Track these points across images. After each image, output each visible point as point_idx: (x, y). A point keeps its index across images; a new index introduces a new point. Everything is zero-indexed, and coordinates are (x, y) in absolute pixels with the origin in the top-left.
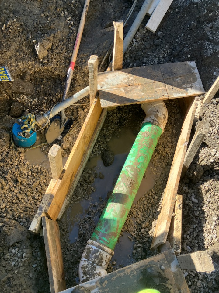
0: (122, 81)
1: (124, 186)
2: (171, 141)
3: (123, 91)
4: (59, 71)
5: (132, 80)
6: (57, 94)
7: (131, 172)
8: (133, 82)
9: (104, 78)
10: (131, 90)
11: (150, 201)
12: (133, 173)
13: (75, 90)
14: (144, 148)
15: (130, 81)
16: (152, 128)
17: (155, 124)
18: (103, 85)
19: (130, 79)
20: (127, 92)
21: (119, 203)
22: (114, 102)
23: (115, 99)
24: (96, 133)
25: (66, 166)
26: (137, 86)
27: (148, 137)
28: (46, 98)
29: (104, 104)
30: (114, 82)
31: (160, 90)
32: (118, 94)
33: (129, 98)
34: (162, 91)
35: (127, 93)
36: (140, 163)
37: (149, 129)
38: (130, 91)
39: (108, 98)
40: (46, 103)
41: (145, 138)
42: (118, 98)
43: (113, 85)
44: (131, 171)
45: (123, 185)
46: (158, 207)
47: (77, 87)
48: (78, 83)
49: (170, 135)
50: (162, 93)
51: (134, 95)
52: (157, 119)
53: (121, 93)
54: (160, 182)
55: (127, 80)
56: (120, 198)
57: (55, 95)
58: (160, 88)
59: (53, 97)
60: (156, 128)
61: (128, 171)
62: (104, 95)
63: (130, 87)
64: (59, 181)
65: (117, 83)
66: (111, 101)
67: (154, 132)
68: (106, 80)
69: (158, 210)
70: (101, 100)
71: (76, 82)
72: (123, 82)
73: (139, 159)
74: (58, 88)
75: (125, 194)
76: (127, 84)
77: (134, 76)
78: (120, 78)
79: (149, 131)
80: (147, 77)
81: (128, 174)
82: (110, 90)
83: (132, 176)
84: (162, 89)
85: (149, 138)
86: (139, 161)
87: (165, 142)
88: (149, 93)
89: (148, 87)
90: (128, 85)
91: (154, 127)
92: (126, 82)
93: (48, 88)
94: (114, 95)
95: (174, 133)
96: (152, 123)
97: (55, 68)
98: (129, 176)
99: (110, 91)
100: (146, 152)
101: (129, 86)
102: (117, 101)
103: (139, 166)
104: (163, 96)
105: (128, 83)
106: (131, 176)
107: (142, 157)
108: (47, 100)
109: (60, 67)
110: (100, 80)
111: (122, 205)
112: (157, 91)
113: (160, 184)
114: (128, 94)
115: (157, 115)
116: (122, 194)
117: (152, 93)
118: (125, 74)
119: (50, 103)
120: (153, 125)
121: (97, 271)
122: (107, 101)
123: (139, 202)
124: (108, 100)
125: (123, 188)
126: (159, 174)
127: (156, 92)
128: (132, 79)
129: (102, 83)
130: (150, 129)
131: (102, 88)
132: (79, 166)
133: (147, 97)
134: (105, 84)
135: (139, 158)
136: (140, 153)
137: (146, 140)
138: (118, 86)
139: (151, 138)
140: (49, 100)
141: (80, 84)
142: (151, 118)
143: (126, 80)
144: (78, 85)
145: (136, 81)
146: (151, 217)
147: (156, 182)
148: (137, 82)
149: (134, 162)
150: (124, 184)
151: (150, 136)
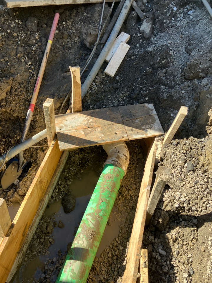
0: (81, 123)
1: (84, 239)
2: (134, 182)
3: (83, 133)
4: (19, 112)
5: (92, 122)
6: (16, 136)
7: (92, 221)
8: (93, 124)
9: (63, 120)
10: (91, 132)
11: (115, 253)
12: (94, 222)
13: (36, 131)
14: (106, 192)
15: (90, 123)
16: (114, 170)
17: (116, 166)
18: (62, 127)
19: (90, 121)
20: (86, 134)
21: (79, 260)
22: (73, 144)
23: (74, 141)
24: (55, 177)
25: (15, 220)
26: (97, 127)
27: (110, 180)
28: (4, 140)
29: (62, 147)
30: (74, 124)
31: (119, 131)
32: (77, 136)
33: (89, 140)
34: (122, 133)
35: (87, 135)
36: (101, 210)
37: (111, 171)
38: (90, 133)
39: (67, 140)
40: (4, 145)
41: (107, 181)
42: (78, 140)
43: (72, 127)
44: (92, 220)
45: (83, 237)
46: (123, 261)
48: (38, 124)
49: (133, 176)
50: (121, 134)
51: (93, 136)
52: (119, 160)
53: (81, 135)
54: (125, 229)
55: (87, 122)
56: (79, 255)
57: (14, 136)
58: (119, 130)
59: (11, 139)
60: (118, 170)
61: (89, 220)
62: (63, 137)
63: (90, 129)
64: (6, 239)
65: (76, 125)
66: (69, 143)
67: (116, 174)
68: (66, 122)
69: (124, 264)
70: (59, 143)
71: (36, 123)
72: (82, 124)
73: (101, 206)
74: (17, 130)
75: (85, 249)
76: (87, 125)
77: (93, 118)
78: (79, 120)
79: (111, 173)
80: (106, 119)
81: (89, 224)
82: (69, 132)
83: (93, 226)
84: (122, 131)
85: (111, 181)
86: (101, 208)
87: (129, 184)
88: (109, 134)
89: (108, 129)
90: (87, 126)
91: (116, 169)
92: (85, 124)
94: (74, 137)
95: (137, 174)
96: (114, 165)
97: (14, 110)
98: (90, 226)
99: (69, 133)
100: (108, 197)
101: (89, 128)
102: (77, 143)
103: (101, 214)
104: (123, 137)
105: (88, 125)
106: (92, 226)
108: (5, 142)
109: (19, 109)
110: (59, 122)
111: (81, 262)
112: (117, 133)
113: (126, 231)
114: (87, 136)
115: (119, 156)
116: (82, 249)
117: (112, 134)
118: (85, 116)
119: (8, 145)
120: (115, 167)
122: (66, 144)
123: (102, 255)
124: (67, 142)
125: (83, 242)
126: (124, 220)
127: (116, 133)
128: (92, 121)
129: (61, 125)
130: (112, 171)
131: (61, 130)
132: (35, 215)
133: (107, 139)
134: (63, 126)
135: (101, 204)
136: (102, 198)
137: (108, 184)
138: (78, 128)
139: (113, 181)
140: (7, 142)
141: (40, 126)
142: (112, 160)
143: (85, 122)
145: (95, 123)
146: (116, 273)
147: (121, 230)
148: (96, 124)
149: (95, 209)
150: (84, 236)
151: (112, 179)
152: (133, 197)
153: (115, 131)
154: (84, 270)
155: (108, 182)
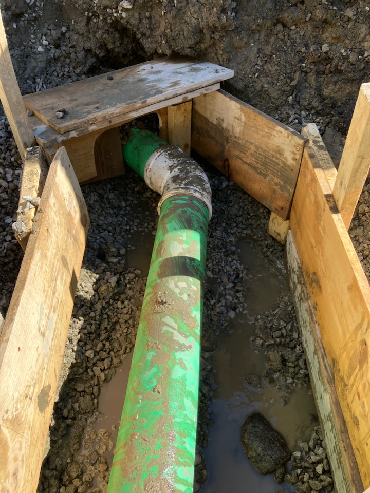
1: (177, 291)
7: (171, 330)
12: (165, 328)
14: (149, 425)
21: (175, 257)
27: (145, 476)
36: (152, 365)
41: (155, 469)
44: (172, 334)
45: (180, 294)
73: (155, 375)
75: (169, 276)
81: (175, 322)
83: (163, 320)
85: (139, 476)
86: (154, 370)
98: (172, 318)
100: (140, 411)
103: (151, 354)
106: (168, 320)
107: (149, 388)
111: (169, 257)
116: (174, 274)
135: (158, 381)
137: (149, 459)
139: (132, 481)
149: (170, 362)
150: (178, 296)
154: (161, 252)
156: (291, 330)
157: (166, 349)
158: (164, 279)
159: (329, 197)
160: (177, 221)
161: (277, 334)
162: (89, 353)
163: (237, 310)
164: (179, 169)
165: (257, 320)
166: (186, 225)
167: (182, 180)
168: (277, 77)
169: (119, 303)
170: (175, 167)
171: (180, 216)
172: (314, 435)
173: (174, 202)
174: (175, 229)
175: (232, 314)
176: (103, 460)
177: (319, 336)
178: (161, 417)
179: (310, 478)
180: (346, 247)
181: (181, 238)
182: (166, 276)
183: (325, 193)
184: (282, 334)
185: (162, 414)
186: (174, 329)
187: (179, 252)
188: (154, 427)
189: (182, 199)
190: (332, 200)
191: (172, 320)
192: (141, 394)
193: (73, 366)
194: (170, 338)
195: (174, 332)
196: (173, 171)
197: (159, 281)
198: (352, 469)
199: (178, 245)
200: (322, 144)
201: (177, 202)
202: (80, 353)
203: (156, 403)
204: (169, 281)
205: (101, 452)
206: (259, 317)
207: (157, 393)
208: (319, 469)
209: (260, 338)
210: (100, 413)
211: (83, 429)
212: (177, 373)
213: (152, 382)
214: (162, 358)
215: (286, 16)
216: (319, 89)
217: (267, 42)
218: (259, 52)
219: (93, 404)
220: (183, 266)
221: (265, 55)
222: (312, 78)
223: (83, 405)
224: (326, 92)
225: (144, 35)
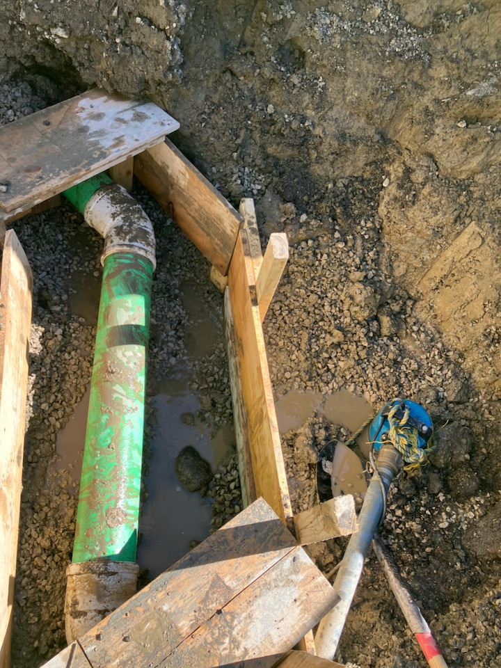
0: (250, 616)
1: (125, 360)
3: (228, 581)
5: (218, 641)
6: (413, 573)
7: (120, 397)
8: (213, 634)
9: (305, 598)
10: (205, 600)
11: (56, 396)
12: (115, 395)
14: (106, 473)
15: (224, 635)
16: (102, 544)
17: (100, 560)
18: (295, 571)
19: (227, 640)
20: (217, 582)
21: (122, 326)
22: (236, 528)
23: (239, 540)
25: (257, 312)
26: (195, 628)
27: (105, 508)
28: (428, 550)
29: (261, 507)
30: (268, 599)
31: (117, 655)
32: (239, 560)
33: (201, 567)
34: (106, 655)
35: (214, 582)
36: (106, 427)
37: (111, 535)
38: (207, 592)
39: (259, 534)
40: (418, 539)
41: (113, 502)
42: (231, 550)
43: (268, 586)
44: (121, 399)
45: (127, 363)
46: (35, 384)
47: (376, 618)
48: (383, 629)
50: (107, 645)
51: (193, 586)
52: (97, 583)
53: (232, 571)
55: (234, 633)
57: (415, 570)
58: (118, 661)
59: (415, 561)
60: (92, 551)
61: (127, 398)
62: (275, 538)
63: (214, 606)
64: (251, 282)
65: (260, 601)
66: (248, 527)
67: (95, 533)
68: (296, 596)
70: (273, 516)
71: (390, 628)
72: (244, 615)
73: (109, 435)
74: (421, 588)
75: (116, 345)
76: (228, 617)
77: (220, 661)
78: (259, 626)
79: (108, 529)
81: (124, 389)
82: (266, 562)
83: (114, 388)
84: (109, 661)
85: (102, 508)
86: (108, 430)
88: (148, 621)
89: (158, 647)
90: (226, 613)
91: (98, 552)
92: (235, 622)
93: (444, 572)
94: (248, 553)
96: (107, 560)
98: (121, 386)
99: (266, 558)
100: (99, 463)
101: (219, 612)
102: (230, 537)
103: (105, 418)
104: (98, 637)
105: (225, 620)
106: (117, 388)
107: (105, 445)
108: (423, 548)
110: (312, 585)
111: (116, 325)
112: (125, 643)
113: (42, 446)
114: (211, 578)
115: (100, 598)
116: (122, 343)
117: (139, 628)
118: (251, 655)
120: (102, 555)
121: (119, 218)
122: (257, 521)
123: (83, 390)
124: (257, 528)
125: (124, 356)
127: (125, 640)
128: (222, 647)
129: (301, 577)
130: (108, 539)
131: (290, 559)
133: (149, 601)
134: (293, 577)
135: (112, 439)
136: (112, 453)
137: (108, 496)
138: (254, 589)
139: (97, 511)
140: (417, 550)
142: (116, 577)
143: (239, 627)
144: (378, 626)
145: (206, 642)
146: (48, 360)
148: (201, 640)
149: (120, 424)
150: (126, 365)
151: (102, 514)
152: (34, 534)
153: (131, 645)
154: (108, 319)
155: (109, 500)
156: (222, 376)
157: (117, 413)
158: (112, 349)
159: (253, 288)
160: (122, 285)
161: (211, 379)
162: (44, 406)
163: (178, 356)
164: (123, 218)
165: (194, 365)
166: (131, 290)
167: (127, 234)
168: (223, 131)
169: (66, 354)
170: (118, 215)
171: (125, 279)
172: (232, 461)
173: (118, 260)
174: (121, 294)
175: (173, 361)
176: (65, 491)
177: (241, 389)
178: (115, 466)
179: (225, 492)
180: (258, 338)
181: (127, 305)
182: (114, 346)
183: (250, 284)
184: (215, 379)
185: (116, 464)
186: (123, 395)
187: (125, 321)
188: (110, 474)
189: (127, 258)
190: (254, 292)
191: (121, 388)
192: (99, 450)
193: (31, 420)
194: (120, 404)
195: (124, 398)
196: (116, 219)
197: (107, 350)
198: (251, 488)
199: (124, 311)
200: (255, 226)
201: (123, 261)
202: (36, 407)
203: (111, 456)
204: (117, 350)
205: (63, 486)
206: (197, 362)
207: (111, 449)
208: (232, 486)
209: (196, 382)
210: (58, 455)
211: (46, 469)
212: (126, 431)
213: (107, 441)
214: (112, 421)
215: (235, 67)
216: (263, 147)
217: (216, 90)
218: (206, 99)
219: (52, 449)
220: (129, 335)
221: (213, 104)
222: (257, 135)
223: (44, 451)
224: (270, 150)
225: (81, 64)
